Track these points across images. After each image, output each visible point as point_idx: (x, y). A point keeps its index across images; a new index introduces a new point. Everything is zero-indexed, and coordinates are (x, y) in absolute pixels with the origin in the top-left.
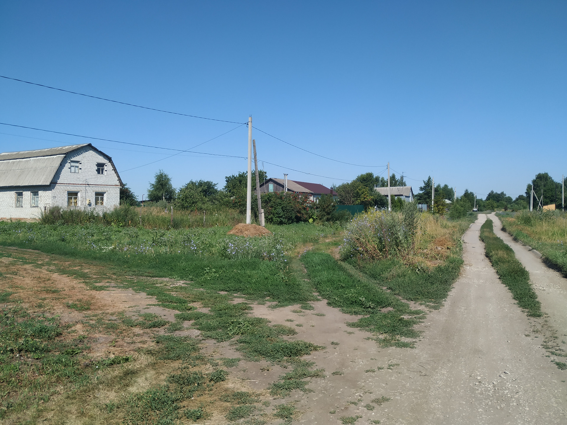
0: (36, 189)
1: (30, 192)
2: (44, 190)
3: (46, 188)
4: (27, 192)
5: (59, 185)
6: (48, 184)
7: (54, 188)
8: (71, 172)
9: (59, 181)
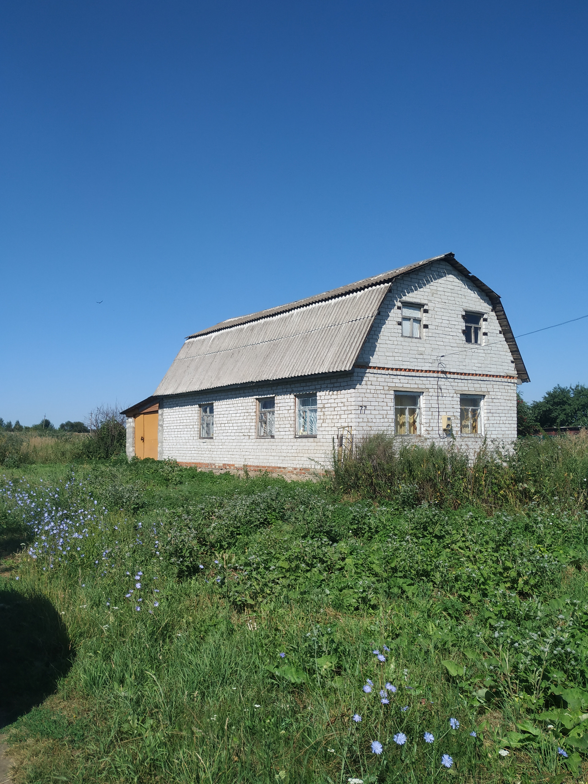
0: (311, 388)
1: (292, 396)
2: (332, 389)
3: (339, 380)
4: (286, 396)
5: (375, 371)
6: (347, 366)
7: (360, 381)
8: (402, 336)
9: (374, 361)
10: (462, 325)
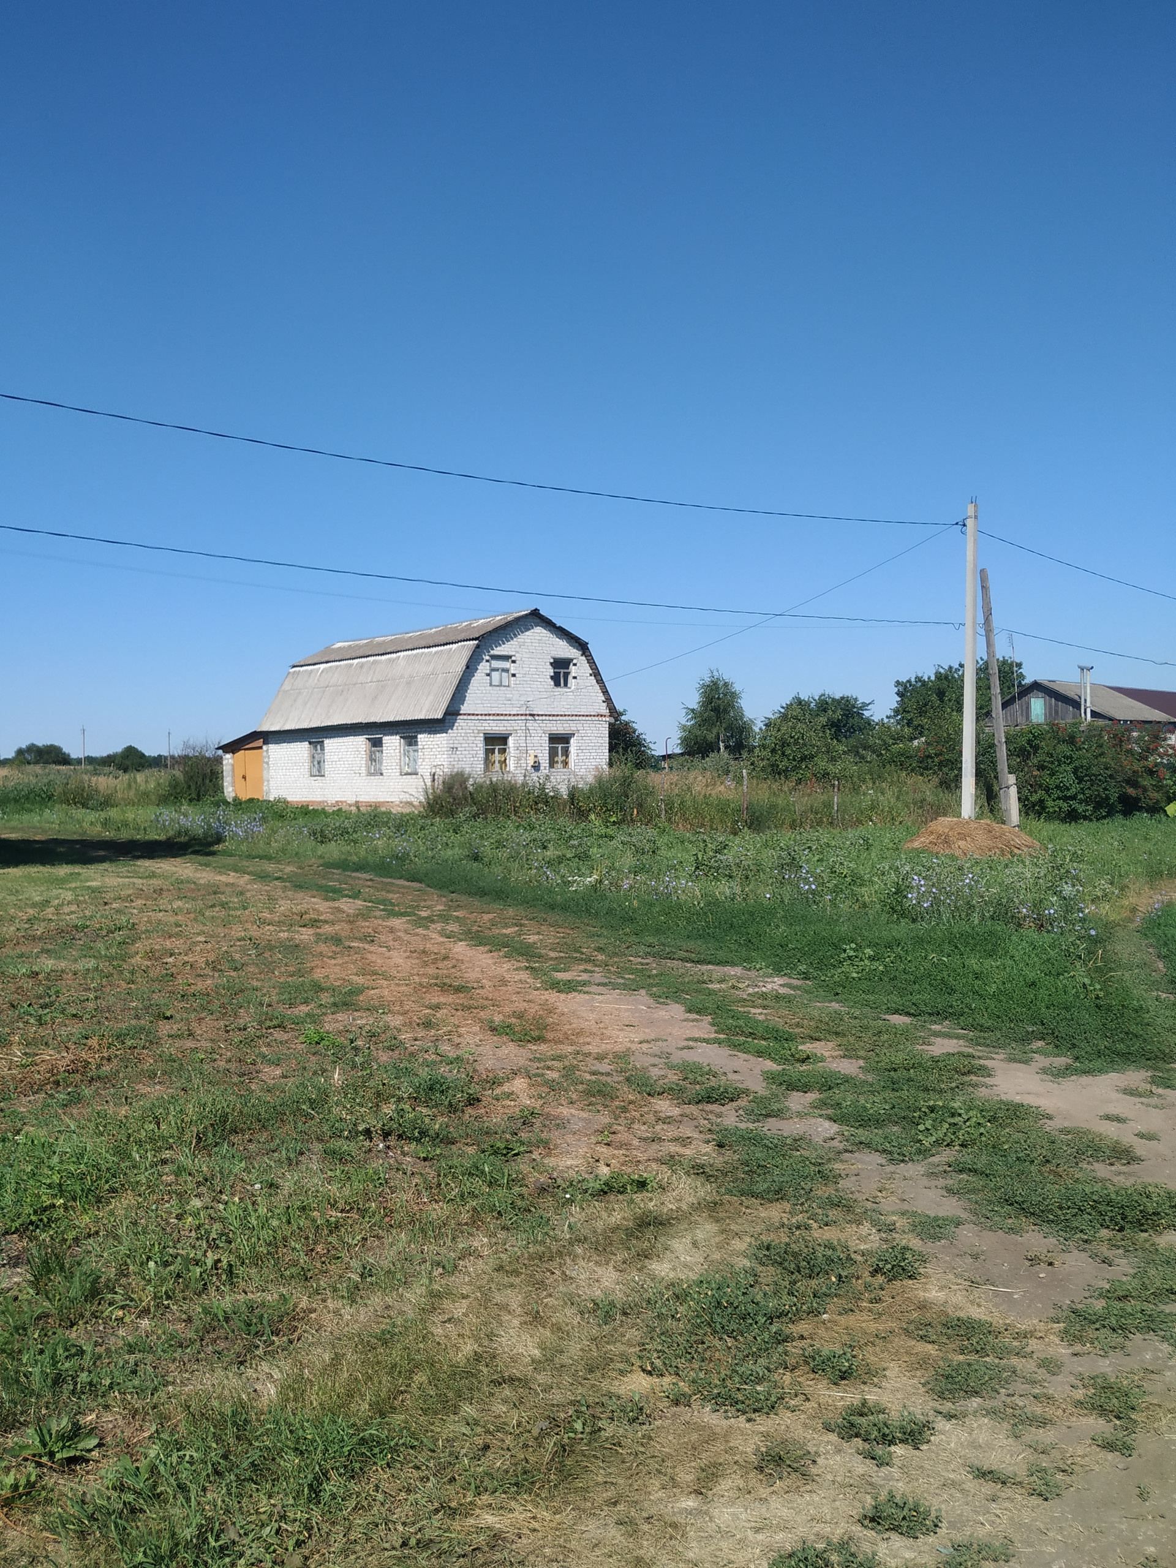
0: (413, 730)
1: (398, 737)
2: (430, 733)
3: (435, 725)
4: (392, 737)
5: (465, 717)
6: (439, 716)
7: (452, 727)
8: (491, 685)
9: (464, 709)
10: (551, 671)
